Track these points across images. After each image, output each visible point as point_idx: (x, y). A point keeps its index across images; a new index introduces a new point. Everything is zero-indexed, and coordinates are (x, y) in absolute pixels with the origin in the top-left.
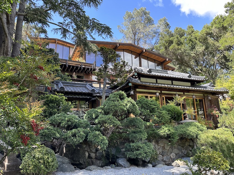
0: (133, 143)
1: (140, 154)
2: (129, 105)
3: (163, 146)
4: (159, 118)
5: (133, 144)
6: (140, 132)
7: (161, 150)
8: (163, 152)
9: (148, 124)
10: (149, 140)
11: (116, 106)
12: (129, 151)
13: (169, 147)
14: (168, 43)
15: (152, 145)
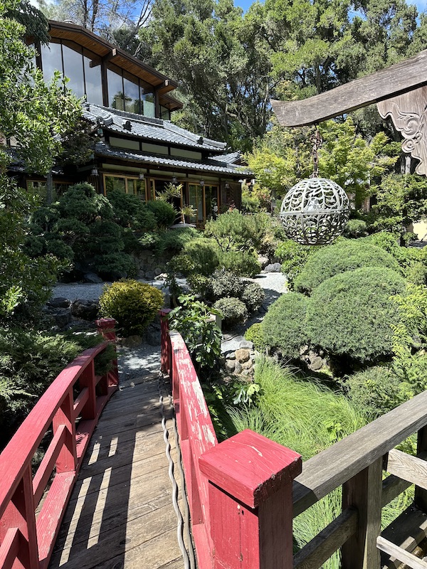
0: (106, 254)
1: (116, 267)
2: (100, 205)
3: (145, 259)
4: (141, 222)
5: (107, 256)
6: (115, 240)
7: (142, 265)
8: (144, 266)
9: (126, 230)
10: (126, 251)
11: (83, 206)
12: (100, 264)
13: (153, 260)
14: (170, 33)
15: (131, 258)
